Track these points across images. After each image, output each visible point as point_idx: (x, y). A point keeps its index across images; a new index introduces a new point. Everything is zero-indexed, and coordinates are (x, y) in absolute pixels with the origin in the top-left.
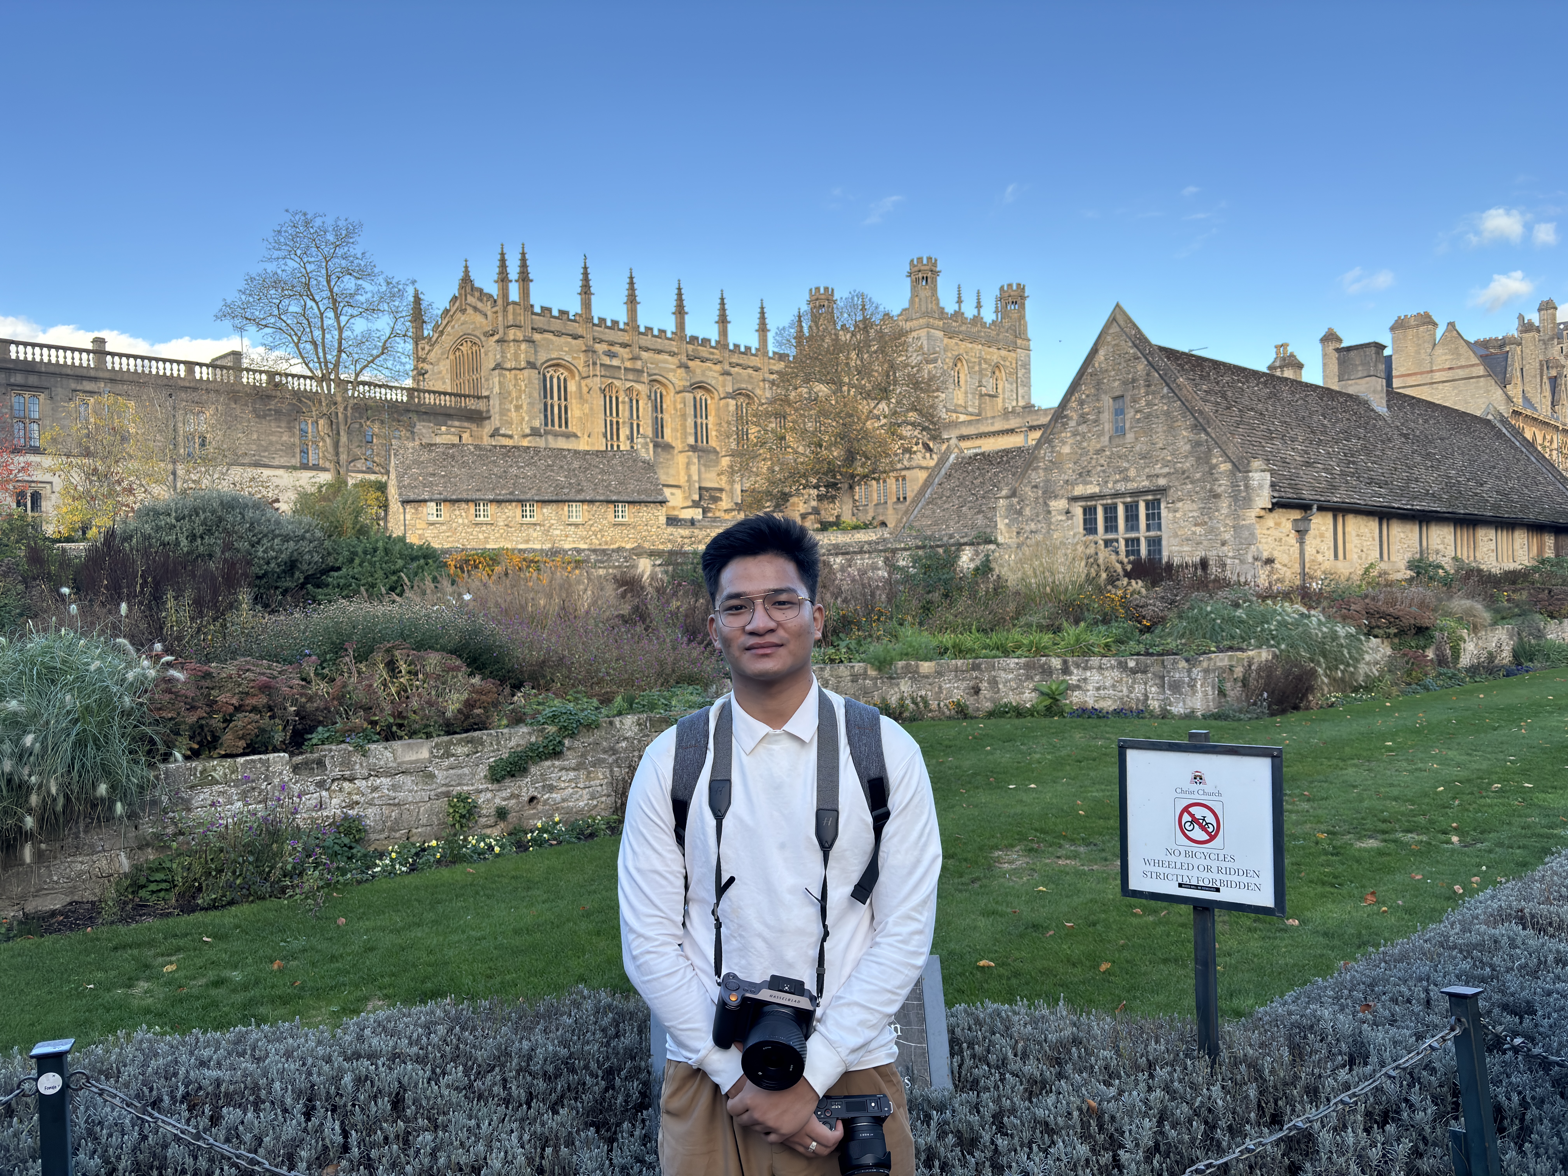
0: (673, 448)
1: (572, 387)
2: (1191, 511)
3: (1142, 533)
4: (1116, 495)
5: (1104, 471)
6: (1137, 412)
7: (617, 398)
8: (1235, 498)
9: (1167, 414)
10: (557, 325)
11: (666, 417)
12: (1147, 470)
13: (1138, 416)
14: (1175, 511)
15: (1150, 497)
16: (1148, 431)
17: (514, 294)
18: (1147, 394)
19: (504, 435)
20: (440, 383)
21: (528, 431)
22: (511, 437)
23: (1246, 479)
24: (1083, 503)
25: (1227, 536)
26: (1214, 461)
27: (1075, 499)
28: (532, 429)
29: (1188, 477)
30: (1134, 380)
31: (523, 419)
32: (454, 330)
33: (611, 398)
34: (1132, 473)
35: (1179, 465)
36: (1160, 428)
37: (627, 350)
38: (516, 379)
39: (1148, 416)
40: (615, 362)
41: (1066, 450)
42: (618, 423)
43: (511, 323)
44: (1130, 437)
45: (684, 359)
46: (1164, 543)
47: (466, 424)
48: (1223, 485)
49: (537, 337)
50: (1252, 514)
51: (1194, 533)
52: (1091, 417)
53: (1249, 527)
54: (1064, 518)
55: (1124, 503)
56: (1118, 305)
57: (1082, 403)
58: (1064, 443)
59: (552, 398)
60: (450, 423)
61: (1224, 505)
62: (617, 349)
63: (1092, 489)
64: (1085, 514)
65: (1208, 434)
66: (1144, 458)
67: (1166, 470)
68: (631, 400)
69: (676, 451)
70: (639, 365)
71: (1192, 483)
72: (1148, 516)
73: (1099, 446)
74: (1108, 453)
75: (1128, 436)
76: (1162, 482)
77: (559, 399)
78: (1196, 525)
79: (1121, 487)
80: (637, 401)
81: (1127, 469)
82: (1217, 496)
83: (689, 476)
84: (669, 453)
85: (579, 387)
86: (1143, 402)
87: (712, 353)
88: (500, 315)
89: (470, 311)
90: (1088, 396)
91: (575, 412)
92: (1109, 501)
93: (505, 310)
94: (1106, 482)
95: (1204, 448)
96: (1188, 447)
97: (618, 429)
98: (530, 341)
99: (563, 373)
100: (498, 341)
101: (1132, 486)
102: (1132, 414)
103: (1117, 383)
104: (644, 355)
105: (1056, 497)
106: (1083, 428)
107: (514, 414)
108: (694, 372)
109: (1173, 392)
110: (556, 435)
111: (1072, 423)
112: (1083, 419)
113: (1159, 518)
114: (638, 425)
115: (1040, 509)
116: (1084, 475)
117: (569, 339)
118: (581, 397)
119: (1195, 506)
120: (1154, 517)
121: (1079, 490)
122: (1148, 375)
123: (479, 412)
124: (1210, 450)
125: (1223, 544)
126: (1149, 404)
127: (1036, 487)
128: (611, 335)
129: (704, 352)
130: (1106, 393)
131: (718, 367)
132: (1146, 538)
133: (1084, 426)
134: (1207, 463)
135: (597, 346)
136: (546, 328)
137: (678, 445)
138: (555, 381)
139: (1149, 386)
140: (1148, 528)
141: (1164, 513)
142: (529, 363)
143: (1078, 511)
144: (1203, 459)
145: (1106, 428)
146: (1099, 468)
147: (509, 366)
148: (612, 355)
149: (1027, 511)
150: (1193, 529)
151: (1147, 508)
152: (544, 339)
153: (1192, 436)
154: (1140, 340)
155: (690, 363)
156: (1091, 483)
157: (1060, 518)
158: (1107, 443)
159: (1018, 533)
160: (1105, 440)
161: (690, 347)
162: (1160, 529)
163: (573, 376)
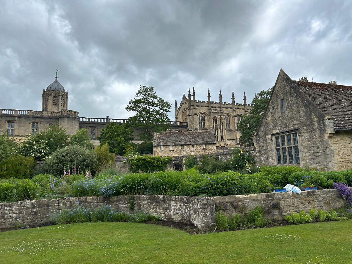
0: (232, 130)
1: (206, 118)
2: (306, 136)
3: (292, 145)
4: (283, 133)
5: (280, 125)
6: (288, 103)
7: (217, 120)
8: (320, 130)
9: (297, 103)
10: (202, 104)
11: (230, 123)
12: (292, 123)
13: (289, 105)
14: (302, 137)
15: (293, 132)
16: (292, 110)
17: (192, 99)
18: (290, 97)
19: (190, 130)
20: (180, 120)
21: (195, 129)
22: (191, 130)
23: (324, 123)
24: (275, 136)
25: (319, 145)
26: (312, 117)
27: (272, 135)
28: (196, 128)
29: (305, 124)
30: (286, 93)
31: (194, 126)
32: (182, 109)
33: (215, 120)
34: (288, 124)
35: (302, 120)
36: (295, 108)
37: (220, 108)
38: (192, 117)
39: (292, 104)
40: (216, 111)
41: (270, 119)
42: (217, 125)
43: (191, 105)
44: (287, 112)
45: (234, 109)
46: (299, 148)
47: (183, 129)
48: (316, 126)
49: (197, 107)
50: (327, 136)
51: (308, 144)
52: (275, 107)
53: (325, 141)
54: (270, 141)
55: (286, 135)
56: (281, 70)
57: (273, 103)
58: (269, 116)
59: (201, 121)
60: (179, 128)
61: (317, 133)
62: (217, 108)
63: (278, 131)
64: (276, 140)
65: (309, 108)
66: (291, 119)
67: (298, 122)
68: (220, 120)
69: (233, 131)
70: (222, 111)
71: (306, 126)
72: (294, 139)
73: (278, 116)
74: (281, 118)
75: (286, 112)
76: (297, 127)
77: (203, 121)
78: (308, 141)
79: (285, 130)
80: (222, 120)
81: (286, 123)
82: (314, 130)
83: (236, 137)
84: (231, 132)
85: (208, 118)
86: (289, 100)
87: (242, 107)
88: (189, 104)
89: (185, 103)
90: (274, 100)
91: (207, 124)
92: (282, 135)
93: (190, 102)
94: (281, 128)
95: (308, 113)
96: (303, 114)
97: (217, 127)
98: (195, 109)
99: (204, 115)
100: (189, 109)
101: (288, 129)
102: (287, 104)
103: (282, 95)
104: (224, 109)
105: (268, 135)
106: (274, 111)
107: (192, 125)
108: (237, 112)
109: (298, 95)
110: (202, 129)
111: (271, 110)
112: (274, 108)
113: (297, 140)
114: (222, 126)
115: (264, 139)
116: (275, 126)
117: (205, 107)
118: (208, 120)
119: (307, 135)
120: (295, 139)
121: (274, 132)
122: (290, 90)
123: (186, 126)
124: (311, 114)
125: (318, 148)
126: (291, 100)
127: (262, 132)
128: (215, 105)
129: (240, 107)
130: (279, 99)
131: (244, 110)
132: (294, 147)
133: (274, 110)
134: (310, 118)
135: (212, 108)
136: (199, 105)
137: (233, 130)
138: (202, 117)
139: (291, 94)
140: (294, 143)
141: (298, 137)
142: (195, 113)
143: (274, 139)
144: (309, 117)
145: (280, 111)
146: (279, 124)
147: (191, 115)
148: (215, 110)
149: (261, 140)
150: (308, 142)
151: (294, 137)
152: (199, 108)
153: (305, 110)
154: (288, 79)
155: (236, 110)
156: (277, 129)
157: (269, 141)
158: (280, 115)
159: (259, 147)
160: (280, 114)
161: (236, 106)
162: (298, 144)
163: (206, 116)
